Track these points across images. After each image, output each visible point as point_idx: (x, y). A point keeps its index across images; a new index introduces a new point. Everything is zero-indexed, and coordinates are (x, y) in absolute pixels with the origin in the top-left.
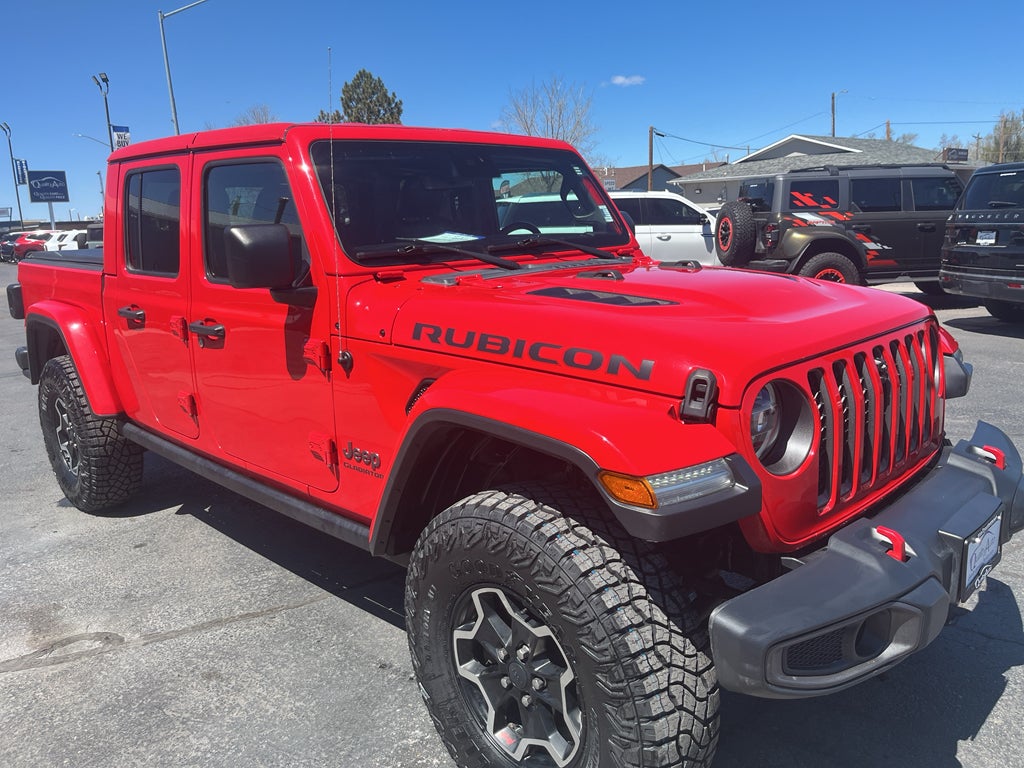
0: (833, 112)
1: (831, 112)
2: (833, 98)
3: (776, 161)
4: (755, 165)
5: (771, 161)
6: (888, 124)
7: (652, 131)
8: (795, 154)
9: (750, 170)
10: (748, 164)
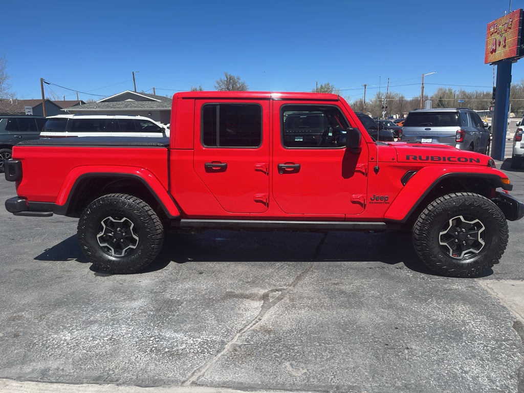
0: (134, 81)
1: (133, 80)
2: (133, 74)
3: (121, 103)
4: (111, 104)
5: (118, 103)
6: (154, 88)
7: (42, 80)
8: (129, 100)
9: (108, 107)
10: (106, 103)
